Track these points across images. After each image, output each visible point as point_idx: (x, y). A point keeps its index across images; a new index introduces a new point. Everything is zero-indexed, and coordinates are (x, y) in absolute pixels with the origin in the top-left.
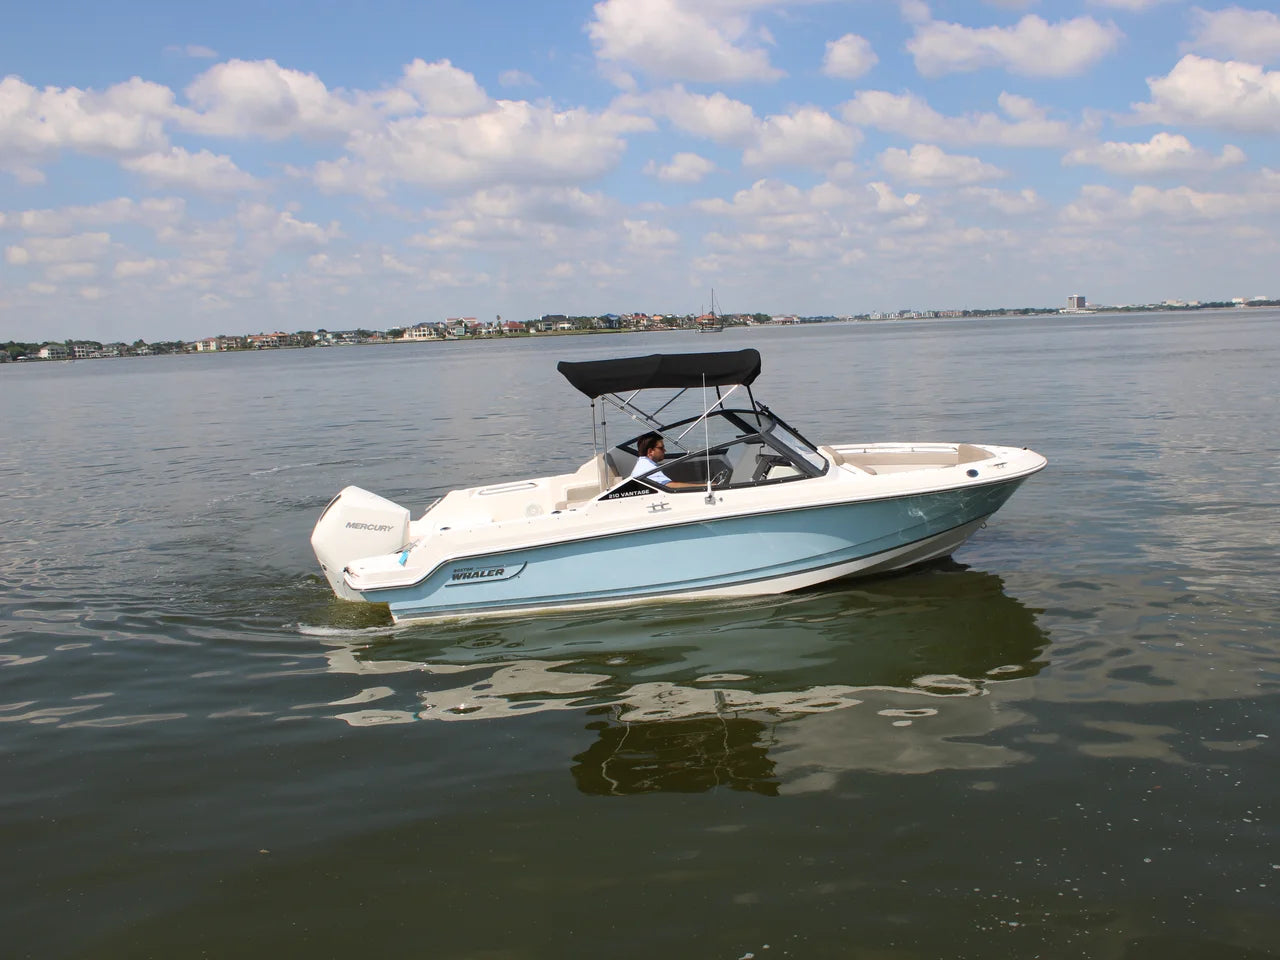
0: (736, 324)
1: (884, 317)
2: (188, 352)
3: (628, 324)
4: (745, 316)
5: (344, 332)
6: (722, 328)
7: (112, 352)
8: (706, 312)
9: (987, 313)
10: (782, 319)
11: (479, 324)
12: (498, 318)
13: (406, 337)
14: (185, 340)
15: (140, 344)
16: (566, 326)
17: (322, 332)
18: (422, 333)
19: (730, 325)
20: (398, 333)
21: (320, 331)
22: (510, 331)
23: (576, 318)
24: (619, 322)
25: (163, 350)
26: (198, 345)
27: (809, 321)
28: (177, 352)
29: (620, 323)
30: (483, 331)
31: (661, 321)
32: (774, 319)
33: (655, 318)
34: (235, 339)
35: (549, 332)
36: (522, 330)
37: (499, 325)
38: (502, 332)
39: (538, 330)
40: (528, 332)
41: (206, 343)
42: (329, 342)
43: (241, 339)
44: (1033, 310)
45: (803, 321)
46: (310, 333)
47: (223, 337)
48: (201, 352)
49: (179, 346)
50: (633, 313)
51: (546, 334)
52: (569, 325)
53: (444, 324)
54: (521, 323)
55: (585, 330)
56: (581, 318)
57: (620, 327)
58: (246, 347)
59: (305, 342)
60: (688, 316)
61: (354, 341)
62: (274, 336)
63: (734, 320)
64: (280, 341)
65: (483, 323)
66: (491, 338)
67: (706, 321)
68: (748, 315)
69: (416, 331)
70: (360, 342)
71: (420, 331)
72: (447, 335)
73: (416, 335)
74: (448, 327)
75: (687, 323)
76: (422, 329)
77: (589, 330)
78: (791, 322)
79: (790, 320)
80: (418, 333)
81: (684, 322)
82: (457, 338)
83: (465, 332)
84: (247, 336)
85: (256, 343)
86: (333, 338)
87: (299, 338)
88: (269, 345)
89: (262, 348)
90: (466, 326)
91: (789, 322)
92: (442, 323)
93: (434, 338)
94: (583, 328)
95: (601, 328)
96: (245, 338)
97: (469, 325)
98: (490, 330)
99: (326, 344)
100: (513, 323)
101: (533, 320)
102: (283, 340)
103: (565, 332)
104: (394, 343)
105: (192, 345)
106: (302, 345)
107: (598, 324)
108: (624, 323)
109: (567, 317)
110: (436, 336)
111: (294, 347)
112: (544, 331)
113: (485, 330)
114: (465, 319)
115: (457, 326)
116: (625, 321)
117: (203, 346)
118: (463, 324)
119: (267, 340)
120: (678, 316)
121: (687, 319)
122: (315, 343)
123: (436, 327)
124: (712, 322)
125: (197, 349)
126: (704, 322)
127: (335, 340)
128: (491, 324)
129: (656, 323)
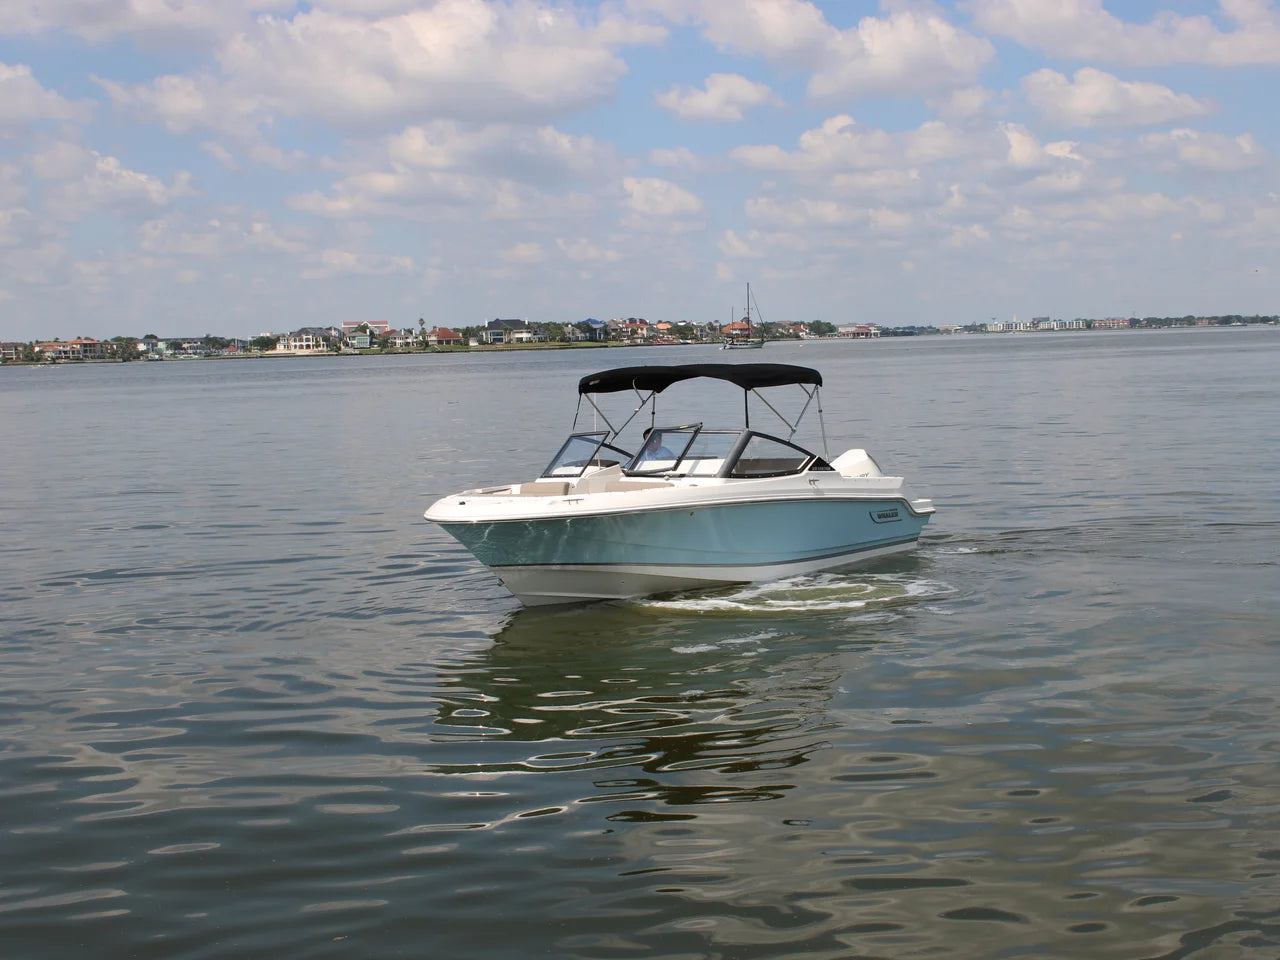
0: (783, 336)
1: (1009, 327)
3: (619, 335)
4: (796, 324)
5: (185, 340)
6: (762, 342)
8: (738, 318)
9: (1167, 322)
10: (853, 329)
11: (393, 331)
12: (422, 322)
13: (280, 349)
16: (525, 336)
17: (150, 339)
18: (304, 343)
19: (775, 338)
20: (267, 343)
21: (147, 337)
22: (440, 342)
23: (540, 325)
24: (606, 331)
27: (895, 333)
29: (607, 333)
30: (398, 341)
31: (670, 331)
32: (840, 330)
33: (661, 326)
34: (16, 346)
35: (499, 345)
36: (457, 342)
37: (423, 332)
38: (427, 344)
39: (481, 342)
40: (467, 344)
42: (160, 354)
43: (25, 346)
44: (1239, 318)
45: (885, 333)
46: (131, 339)
50: (626, 318)
51: (493, 347)
52: (529, 335)
53: (339, 331)
54: (457, 330)
55: (552, 343)
56: (548, 324)
57: (606, 341)
58: (32, 360)
59: (124, 352)
60: (710, 323)
61: (200, 353)
62: (77, 344)
63: (780, 330)
64: (85, 351)
65: (398, 330)
66: (409, 353)
67: (738, 332)
68: (802, 323)
69: (295, 341)
70: (208, 355)
71: (301, 340)
72: (343, 347)
73: (295, 346)
74: (344, 334)
75: (708, 333)
76: (305, 337)
77: (557, 344)
78: (867, 334)
79: (864, 331)
80: (298, 344)
81: (704, 334)
82: (357, 352)
83: (371, 343)
84: (34, 342)
85: (47, 354)
86: (167, 348)
87: (115, 347)
88: (68, 357)
89: (57, 361)
90: (372, 333)
91: (863, 334)
92: (335, 329)
93: (322, 351)
94: (551, 340)
95: (577, 340)
96: (31, 346)
97: (377, 332)
98: (409, 340)
99: (157, 357)
100: (444, 331)
101: (475, 327)
102: (91, 350)
103: (521, 345)
104: (261, 357)
106: (119, 358)
107: (573, 334)
108: (613, 334)
109: (527, 323)
110: (325, 349)
111: (108, 360)
112: (491, 343)
113: (401, 341)
114: (372, 323)
115: (359, 333)
116: (615, 330)
118: (368, 330)
119: (65, 349)
120: (695, 324)
121: (709, 328)
122: (138, 355)
123: (326, 334)
124: (747, 333)
126: (734, 332)
127: (170, 352)
128: (410, 332)
129: (660, 333)
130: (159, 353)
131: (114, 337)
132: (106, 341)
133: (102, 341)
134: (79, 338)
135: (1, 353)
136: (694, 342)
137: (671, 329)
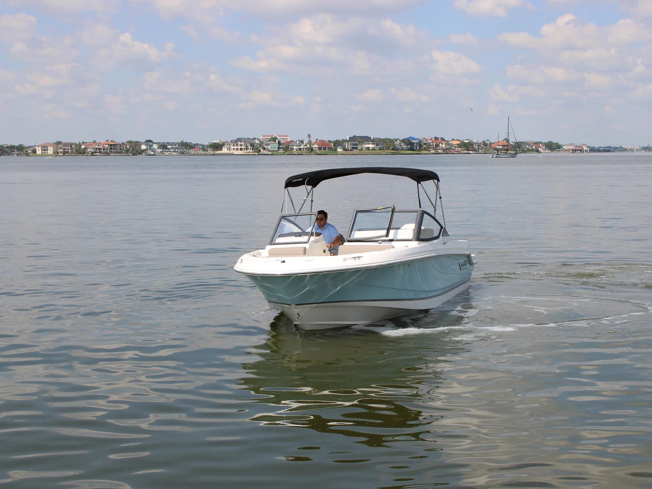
0: (528, 150)
2: (28, 155)
3: (428, 147)
4: (537, 143)
5: (169, 144)
6: (516, 154)
8: (501, 139)
10: (573, 147)
11: (292, 141)
12: (309, 136)
13: (225, 150)
14: (26, 144)
16: (371, 146)
17: (149, 142)
18: (239, 147)
19: (524, 151)
20: (217, 147)
21: (147, 141)
22: (320, 149)
23: (380, 140)
24: (420, 144)
25: (6, 152)
26: (37, 148)
27: (598, 150)
28: (18, 155)
29: (421, 146)
30: (295, 147)
31: (459, 146)
32: (564, 147)
33: (454, 142)
34: (71, 145)
35: (355, 151)
36: (330, 149)
37: (310, 142)
38: (312, 150)
39: (345, 149)
40: (336, 150)
41: (45, 148)
43: (76, 145)
45: (593, 150)
46: (138, 142)
48: (39, 155)
49: (20, 149)
50: (433, 137)
51: (351, 152)
52: (374, 146)
53: (260, 140)
54: (330, 142)
55: (387, 151)
56: (385, 139)
57: (420, 150)
58: (80, 153)
59: (133, 150)
60: (484, 141)
61: (178, 152)
62: (106, 144)
63: (527, 147)
64: (111, 149)
65: (295, 140)
66: (301, 154)
67: (501, 147)
68: (541, 142)
69: (234, 146)
70: (182, 153)
71: (237, 145)
72: (262, 150)
73: (234, 149)
74: (263, 143)
75: (483, 148)
76: (239, 143)
77: (391, 151)
78: (581, 151)
79: (580, 149)
80: (235, 147)
81: (480, 147)
82: (270, 153)
83: (279, 148)
84: (81, 143)
85: (89, 150)
86: (158, 148)
87: (128, 146)
89: (95, 154)
90: (279, 142)
91: (578, 150)
92: (258, 139)
93: (249, 152)
94: (386, 149)
95: (402, 149)
96: (80, 145)
97: (282, 142)
98: (301, 147)
99: (152, 153)
100: (322, 142)
101: (341, 140)
102: (114, 148)
103: (369, 151)
104: (213, 155)
105: (32, 148)
106: (130, 153)
107: (400, 146)
108: (424, 146)
109: (372, 138)
110: (251, 151)
111: (123, 154)
112: (351, 150)
113: (297, 147)
114: (279, 136)
115: (272, 142)
116: (426, 144)
117: (42, 150)
118: (277, 140)
119: (99, 147)
120: (474, 141)
121: (483, 145)
122: (141, 152)
123: (252, 142)
124: (507, 148)
125: (36, 152)
126: (499, 147)
127: (160, 150)
128: (302, 142)
129: (453, 147)
130: (154, 151)
131: (128, 140)
132: (123, 143)
133: (121, 143)
134: (107, 141)
135: (62, 149)
136: (474, 152)
137: (460, 144)
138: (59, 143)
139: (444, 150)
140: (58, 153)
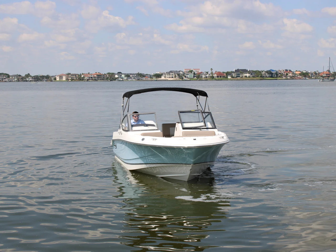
2: (51, 81)
3: (281, 75)
5: (131, 74)
6: (334, 79)
7: (14, 79)
8: (326, 70)
11: (201, 73)
12: (212, 69)
13: (163, 78)
14: (51, 75)
15: (28, 75)
16: (248, 75)
18: (171, 76)
20: (158, 76)
21: (118, 73)
22: (218, 77)
23: (253, 71)
24: (277, 74)
25: (39, 79)
26: (57, 77)
28: (46, 81)
29: (277, 75)
30: (203, 76)
31: (300, 74)
33: (297, 73)
34: (76, 75)
35: (238, 78)
36: (224, 77)
37: (212, 73)
38: (213, 77)
39: (232, 77)
40: (227, 77)
41: (61, 77)
43: (79, 75)
46: (113, 73)
47: (70, 74)
48: (58, 81)
49: (47, 78)
50: (284, 69)
51: (236, 79)
52: (249, 75)
53: (183, 72)
54: (224, 73)
55: (257, 78)
56: (256, 71)
57: (277, 77)
58: (81, 80)
59: (110, 78)
60: (315, 72)
61: (136, 79)
62: (95, 75)
64: (98, 77)
65: (203, 72)
66: (207, 80)
67: (325, 75)
69: (168, 75)
70: (138, 79)
71: (170, 75)
72: (184, 78)
73: (168, 77)
74: (185, 73)
75: (314, 76)
76: (171, 74)
77: (260, 78)
80: (169, 76)
81: (313, 75)
82: (189, 79)
83: (194, 76)
84: (81, 74)
85: (86, 78)
86: (125, 77)
87: (108, 76)
88: (92, 79)
89: (89, 80)
90: (194, 73)
92: (182, 71)
93: (177, 79)
94: (257, 77)
95: (266, 77)
96: (81, 75)
97: (196, 73)
98: (207, 76)
99: (121, 80)
100: (219, 73)
101: (230, 71)
102: (100, 77)
103: (247, 78)
104: (156, 80)
105: (54, 77)
106: (109, 80)
107: (265, 75)
108: (279, 75)
109: (248, 70)
110: (178, 78)
111: (105, 80)
112: (236, 77)
113: (204, 76)
114: (194, 69)
115: (190, 73)
116: (280, 74)
117: (59, 78)
118: (193, 72)
119: (92, 76)
120: (309, 72)
121: (314, 74)
122: (115, 79)
123: (179, 73)
124: (328, 75)
125: (56, 80)
126: (324, 75)
127: (126, 78)
128: (207, 73)
129: (297, 75)
130: (122, 78)
132: (105, 74)
133: (103, 74)
134: (96, 73)
135: (70, 77)
136: (309, 78)
137: (301, 73)
138: (69, 74)
139: (291, 77)
140: (68, 80)
